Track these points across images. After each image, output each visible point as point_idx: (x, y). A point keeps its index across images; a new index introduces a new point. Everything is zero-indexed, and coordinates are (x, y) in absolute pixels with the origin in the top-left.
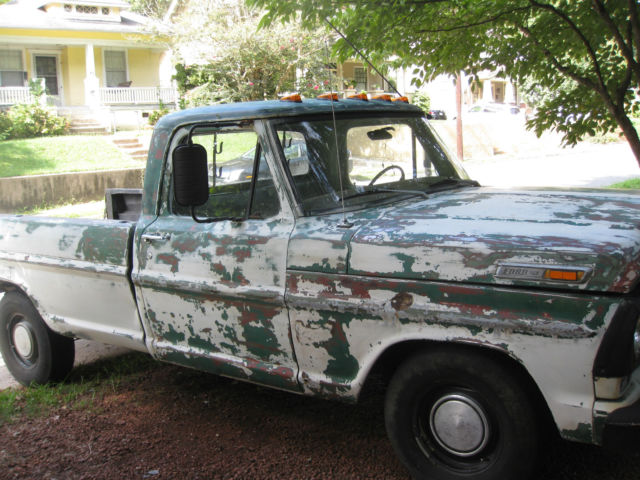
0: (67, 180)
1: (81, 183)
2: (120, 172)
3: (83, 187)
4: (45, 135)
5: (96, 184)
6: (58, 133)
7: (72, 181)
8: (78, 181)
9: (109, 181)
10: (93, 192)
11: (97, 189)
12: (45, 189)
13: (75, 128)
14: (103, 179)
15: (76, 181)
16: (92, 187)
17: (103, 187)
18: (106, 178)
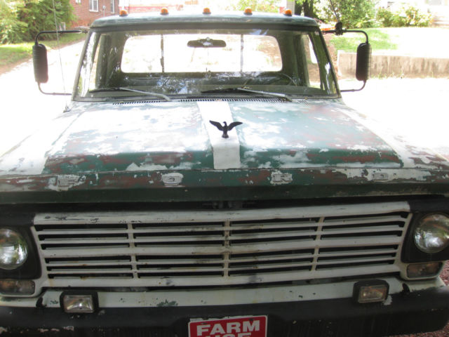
0: (401, 60)
1: (411, 64)
2: (444, 60)
3: (412, 67)
4: (413, 25)
5: (423, 66)
6: (422, 25)
7: (404, 61)
8: (409, 62)
9: (434, 65)
10: (420, 71)
11: (422, 70)
12: (383, 65)
13: (438, 23)
14: (428, 63)
15: (407, 62)
16: (419, 67)
17: (428, 68)
18: (431, 62)
